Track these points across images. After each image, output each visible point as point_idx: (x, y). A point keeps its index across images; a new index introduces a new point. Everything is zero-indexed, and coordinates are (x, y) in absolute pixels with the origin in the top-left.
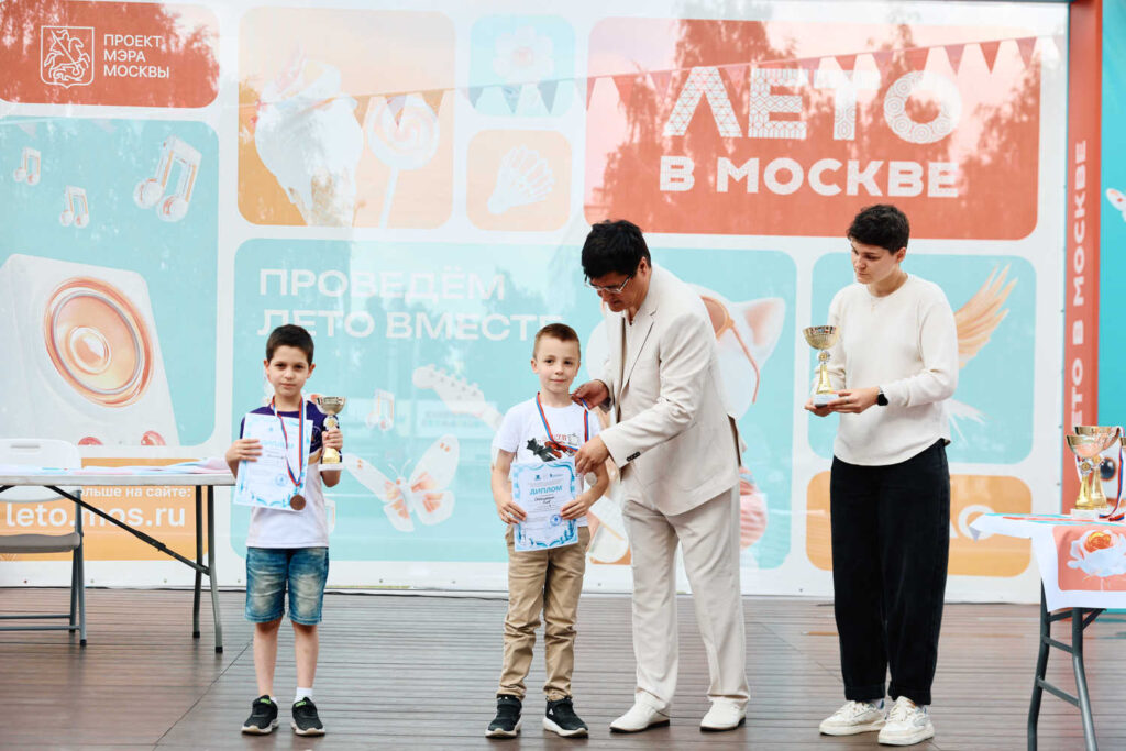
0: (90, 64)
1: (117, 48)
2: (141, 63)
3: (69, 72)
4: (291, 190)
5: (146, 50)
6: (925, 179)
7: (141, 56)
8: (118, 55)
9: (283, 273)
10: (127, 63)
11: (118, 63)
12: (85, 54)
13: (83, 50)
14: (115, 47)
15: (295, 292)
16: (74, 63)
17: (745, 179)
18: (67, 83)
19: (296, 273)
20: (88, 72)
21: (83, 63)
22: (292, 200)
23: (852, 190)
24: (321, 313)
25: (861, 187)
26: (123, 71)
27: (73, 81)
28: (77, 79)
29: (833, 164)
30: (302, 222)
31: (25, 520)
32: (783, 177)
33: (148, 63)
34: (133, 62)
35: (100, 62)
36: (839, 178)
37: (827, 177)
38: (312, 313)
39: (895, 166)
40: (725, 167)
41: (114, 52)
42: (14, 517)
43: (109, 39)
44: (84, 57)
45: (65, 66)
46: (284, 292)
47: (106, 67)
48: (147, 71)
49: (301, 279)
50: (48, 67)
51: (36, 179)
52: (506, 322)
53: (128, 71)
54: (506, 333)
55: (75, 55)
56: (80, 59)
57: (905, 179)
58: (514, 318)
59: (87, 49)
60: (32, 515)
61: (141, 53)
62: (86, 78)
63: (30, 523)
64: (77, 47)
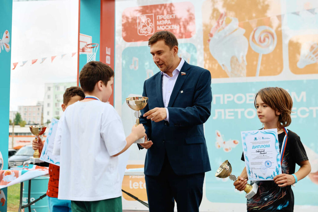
0: (153, 27)
1: (161, 20)
2: (169, 24)
3: (147, 30)
4: (223, 65)
5: (171, 20)
7: (169, 22)
8: (162, 23)
9: (221, 96)
10: (165, 25)
11: (162, 25)
12: (152, 23)
13: (151, 22)
14: (160, 20)
15: (226, 103)
16: (148, 27)
18: (146, 34)
19: (226, 96)
20: (152, 30)
21: (151, 27)
22: (223, 68)
24: (236, 110)
26: (163, 28)
27: (148, 33)
28: (149, 32)
30: (227, 76)
31: (136, 187)
33: (172, 24)
34: (167, 24)
35: (156, 26)
38: (232, 110)
41: (160, 21)
42: (132, 186)
43: (158, 17)
44: (151, 24)
45: (145, 28)
46: (222, 102)
47: (158, 27)
48: (171, 27)
49: (229, 97)
50: (140, 29)
51: (137, 68)
52: (307, 110)
53: (165, 27)
54: (307, 115)
55: (148, 24)
56: (150, 25)
58: (311, 108)
59: (152, 22)
60: (138, 185)
61: (169, 21)
62: (152, 32)
63: (137, 188)
64: (149, 21)
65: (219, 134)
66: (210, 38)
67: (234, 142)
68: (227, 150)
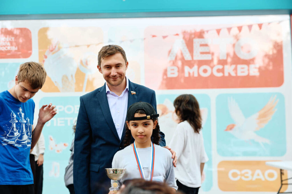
1: (1, 42)
2: (8, 46)
4: (56, 82)
5: (10, 42)
6: (248, 70)
8: (1, 44)
10: (4, 46)
11: (2, 46)
17: (193, 73)
22: (56, 85)
23: (226, 74)
24: (66, 119)
25: (229, 74)
26: (3, 48)
29: (220, 67)
30: (59, 91)
32: (205, 71)
33: (11, 46)
34: (6, 46)
36: (222, 71)
37: (219, 71)
39: (239, 67)
40: (187, 69)
48: (10, 48)
49: (60, 108)
53: (5, 49)
57: (243, 70)
61: (8, 43)
65: (52, 138)
66: (45, 59)
67: (65, 145)
68: (58, 151)
